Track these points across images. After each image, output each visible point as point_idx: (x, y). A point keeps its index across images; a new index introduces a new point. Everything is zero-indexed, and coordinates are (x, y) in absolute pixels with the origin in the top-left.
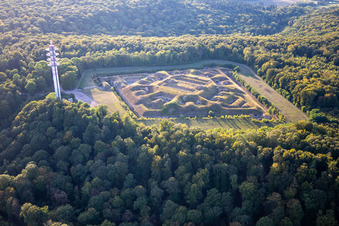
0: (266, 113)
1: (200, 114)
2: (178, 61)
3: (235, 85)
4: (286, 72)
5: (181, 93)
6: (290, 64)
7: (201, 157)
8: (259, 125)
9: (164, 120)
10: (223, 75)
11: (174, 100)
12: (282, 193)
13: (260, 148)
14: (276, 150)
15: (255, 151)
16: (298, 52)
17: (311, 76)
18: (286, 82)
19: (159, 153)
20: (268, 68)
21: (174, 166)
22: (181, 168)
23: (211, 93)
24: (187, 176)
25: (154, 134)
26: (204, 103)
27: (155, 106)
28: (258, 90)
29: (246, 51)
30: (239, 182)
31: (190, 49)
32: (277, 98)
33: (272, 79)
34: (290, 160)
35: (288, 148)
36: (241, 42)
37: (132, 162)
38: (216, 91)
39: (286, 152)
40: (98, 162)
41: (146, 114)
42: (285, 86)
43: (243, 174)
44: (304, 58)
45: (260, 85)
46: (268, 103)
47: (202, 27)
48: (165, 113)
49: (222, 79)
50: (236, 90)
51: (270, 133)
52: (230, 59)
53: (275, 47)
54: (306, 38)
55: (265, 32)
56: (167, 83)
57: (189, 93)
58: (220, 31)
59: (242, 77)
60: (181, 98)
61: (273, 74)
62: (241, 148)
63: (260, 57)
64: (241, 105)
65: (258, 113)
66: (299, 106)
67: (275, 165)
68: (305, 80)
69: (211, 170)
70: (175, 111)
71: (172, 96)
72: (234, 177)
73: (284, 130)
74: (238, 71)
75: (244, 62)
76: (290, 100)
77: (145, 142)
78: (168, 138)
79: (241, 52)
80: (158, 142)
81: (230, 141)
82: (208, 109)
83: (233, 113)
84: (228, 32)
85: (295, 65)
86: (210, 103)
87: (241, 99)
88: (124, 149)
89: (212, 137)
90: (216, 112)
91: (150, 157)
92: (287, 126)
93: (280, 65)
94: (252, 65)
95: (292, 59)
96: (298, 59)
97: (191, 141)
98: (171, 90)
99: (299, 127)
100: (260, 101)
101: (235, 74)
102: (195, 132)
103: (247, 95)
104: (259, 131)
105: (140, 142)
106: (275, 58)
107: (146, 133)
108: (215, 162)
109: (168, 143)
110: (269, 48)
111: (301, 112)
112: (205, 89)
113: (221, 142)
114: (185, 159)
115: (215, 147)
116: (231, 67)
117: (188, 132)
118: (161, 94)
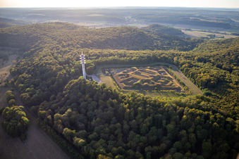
0: (183, 90)
1: (150, 89)
2: (142, 63)
3: (169, 75)
4: (193, 70)
5: (142, 78)
6: (195, 66)
7: (149, 111)
8: (179, 95)
9: (133, 91)
10: (163, 70)
11: (138, 82)
12: (187, 131)
13: (178, 107)
14: (186, 109)
15: (175, 109)
16: (200, 60)
17: (205, 72)
18: (193, 75)
19: (129, 108)
20: (185, 67)
21: (136, 114)
22: (139, 116)
23: (156, 79)
24: (141, 120)
25: (127, 98)
26: (153, 83)
27: (129, 84)
28: (180, 78)
29: (175, 59)
30: (167, 124)
31: (148, 57)
32: (188, 82)
33: (186, 73)
34: (192, 114)
35: (191, 108)
36: (173, 54)
37: (115, 111)
38: (159, 78)
39: (191, 110)
40: (100, 110)
41: (125, 88)
43: (168, 120)
44: (202, 63)
45: (181, 76)
46: (184, 85)
47: (155, 46)
48: (134, 88)
49: (162, 72)
50: (169, 78)
51: (183, 101)
52: (168, 62)
53: (189, 57)
54: (204, 54)
55: (185, 50)
56: (136, 73)
57: (146, 78)
58: (164, 49)
59: (172, 71)
60: (142, 80)
61: (187, 70)
62: (169, 107)
63: (181, 62)
64: (170, 85)
65: (179, 89)
66: (199, 87)
67: (184, 116)
68: (202, 74)
69: (153, 117)
70: (139, 87)
71: (138, 80)
72: (164, 122)
73: (190, 99)
74: (171, 68)
75: (174, 64)
76: (195, 83)
77: (123, 102)
78: (133, 100)
79: (173, 59)
80: (129, 102)
81: (164, 103)
82: (155, 87)
83: (167, 89)
84: (168, 49)
85: (198, 67)
86: (156, 83)
87: (171, 82)
88: (112, 105)
89: (155, 101)
90: (159, 88)
91: (125, 109)
92: (192, 97)
93: (191, 66)
94: (177, 66)
95: (197, 63)
96: (200, 64)
97: (145, 102)
98: (137, 76)
99: (197, 97)
100: (181, 83)
101: (169, 70)
102: (147, 98)
103: (174, 80)
104: (178, 99)
105: (120, 102)
106: (189, 63)
107: (124, 97)
108: (156, 114)
109: (134, 103)
110: (186, 58)
111: (199, 89)
112: (154, 77)
113: (159, 104)
114: (141, 111)
115: (157, 106)
116: (168, 66)
117: (143, 98)
118: (133, 78)
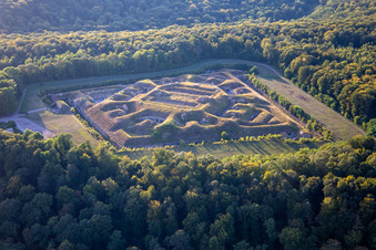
0: (304, 130)
1: (209, 138)
2: (167, 64)
3: (254, 94)
4: (326, 70)
5: (177, 109)
6: (330, 58)
7: (219, 198)
8: (296, 147)
9: (158, 149)
10: (234, 80)
11: (168, 120)
12: (341, 240)
13: (302, 178)
14: (326, 180)
15: (296, 183)
16: (340, 40)
17: (362, 73)
18: (327, 84)
19: (157, 196)
20: (301, 64)
21: (181, 213)
22: (192, 216)
23: (221, 107)
24: (201, 227)
25: (146, 171)
26: (213, 121)
27: (142, 130)
28: (288, 98)
29: (265, 44)
30: (279, 229)
31: (183, 46)
32: (317, 108)
33: (306, 81)
34: (347, 191)
35: (344, 175)
36: (256, 31)
37: (117, 213)
38: (227, 103)
39: (341, 181)
40: (66, 217)
41: (129, 143)
42: (327, 89)
43: (282, 217)
44: (350, 50)
45: (290, 91)
46: (305, 116)
47: (194, 13)
48: (157, 139)
49: (234, 86)
50: (256, 100)
51: (315, 156)
52: (242, 57)
53: (305, 36)
54: (350, 20)
55: (288, 16)
56: (156, 97)
57: (190, 109)
58: (221, 18)
59: (263, 81)
60: (178, 116)
61: (308, 73)
62: (276, 180)
63: (286, 51)
64: (266, 121)
65: (292, 130)
66: (350, 117)
67: (327, 200)
68: (355, 80)
69: (235, 215)
70: (171, 136)
71: (165, 115)
72: (270, 223)
73: (334, 150)
74: (257, 73)
75: (264, 60)
76: (337, 109)
77: (134, 183)
78: (167, 173)
79: (257, 46)
80: (152, 180)
81: (259, 171)
82: (219, 130)
83: (256, 132)
84: (234, 18)
85: (339, 60)
86: (222, 120)
87: (265, 113)
88: (102, 195)
89: (232, 168)
90: (232, 133)
91: (144, 204)
92: (337, 145)
93: (317, 60)
94: (275, 63)
95: (333, 50)
96: (341, 51)
97: (202, 176)
98: (163, 106)
99: (355, 145)
100: (293, 114)
101: (252, 77)
102: (206, 163)
103: (273, 107)
104: (297, 155)
105: (125, 184)
106: (308, 51)
107: (134, 170)
108: (241, 203)
109: (169, 181)
110: (297, 38)
111: (353, 124)
112: (212, 101)
113: (246, 174)
114: (196, 202)
115: (238, 182)
116: (246, 69)
117: (195, 163)
118: (148, 113)
